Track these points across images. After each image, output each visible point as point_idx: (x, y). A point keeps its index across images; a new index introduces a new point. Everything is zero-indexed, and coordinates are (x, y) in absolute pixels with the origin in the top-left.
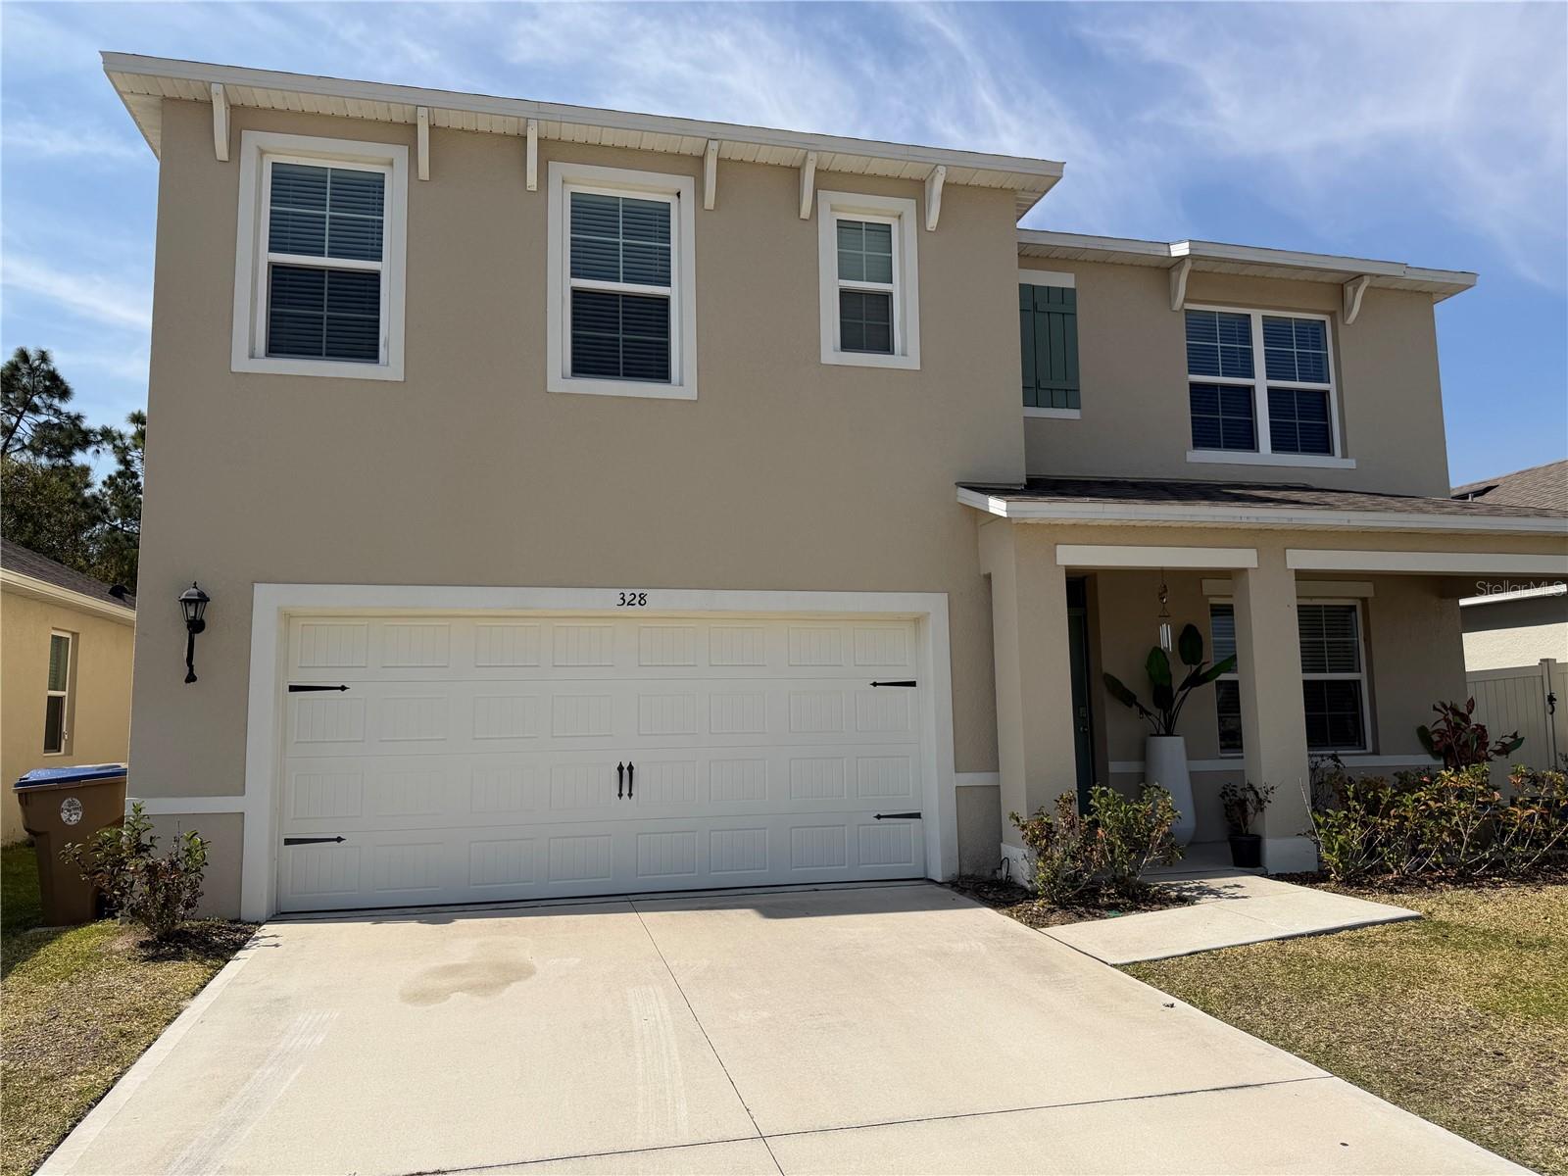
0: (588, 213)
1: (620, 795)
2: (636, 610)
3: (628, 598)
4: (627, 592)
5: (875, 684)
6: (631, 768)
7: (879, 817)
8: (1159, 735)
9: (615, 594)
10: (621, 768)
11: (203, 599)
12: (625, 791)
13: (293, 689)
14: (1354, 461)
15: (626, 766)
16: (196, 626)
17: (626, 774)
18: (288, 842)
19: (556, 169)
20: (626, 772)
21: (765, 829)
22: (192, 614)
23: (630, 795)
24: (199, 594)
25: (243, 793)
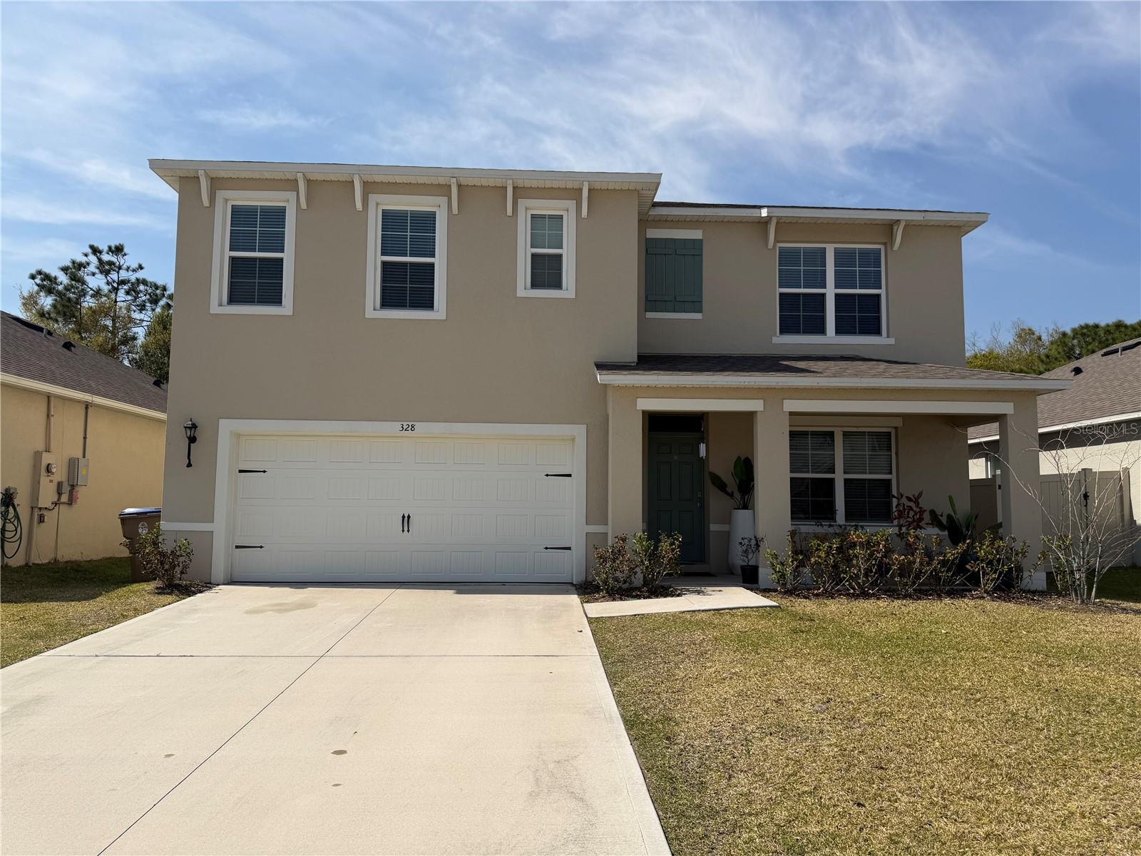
0: (391, 220)
1: (403, 531)
2: (410, 433)
3: (405, 427)
4: (405, 424)
5: (547, 475)
6: (409, 517)
7: (546, 548)
8: (739, 509)
9: (398, 425)
10: (404, 517)
11: (194, 426)
12: (406, 529)
13: (241, 471)
14: (894, 339)
15: (406, 516)
16: (192, 440)
17: (406, 520)
18: (237, 547)
19: (373, 198)
20: (406, 518)
21: (481, 552)
22: (189, 434)
23: (408, 531)
24: (192, 424)
25: (213, 522)
